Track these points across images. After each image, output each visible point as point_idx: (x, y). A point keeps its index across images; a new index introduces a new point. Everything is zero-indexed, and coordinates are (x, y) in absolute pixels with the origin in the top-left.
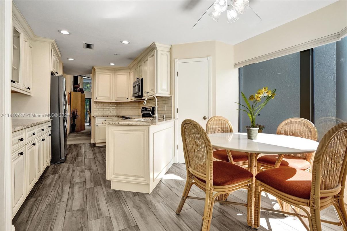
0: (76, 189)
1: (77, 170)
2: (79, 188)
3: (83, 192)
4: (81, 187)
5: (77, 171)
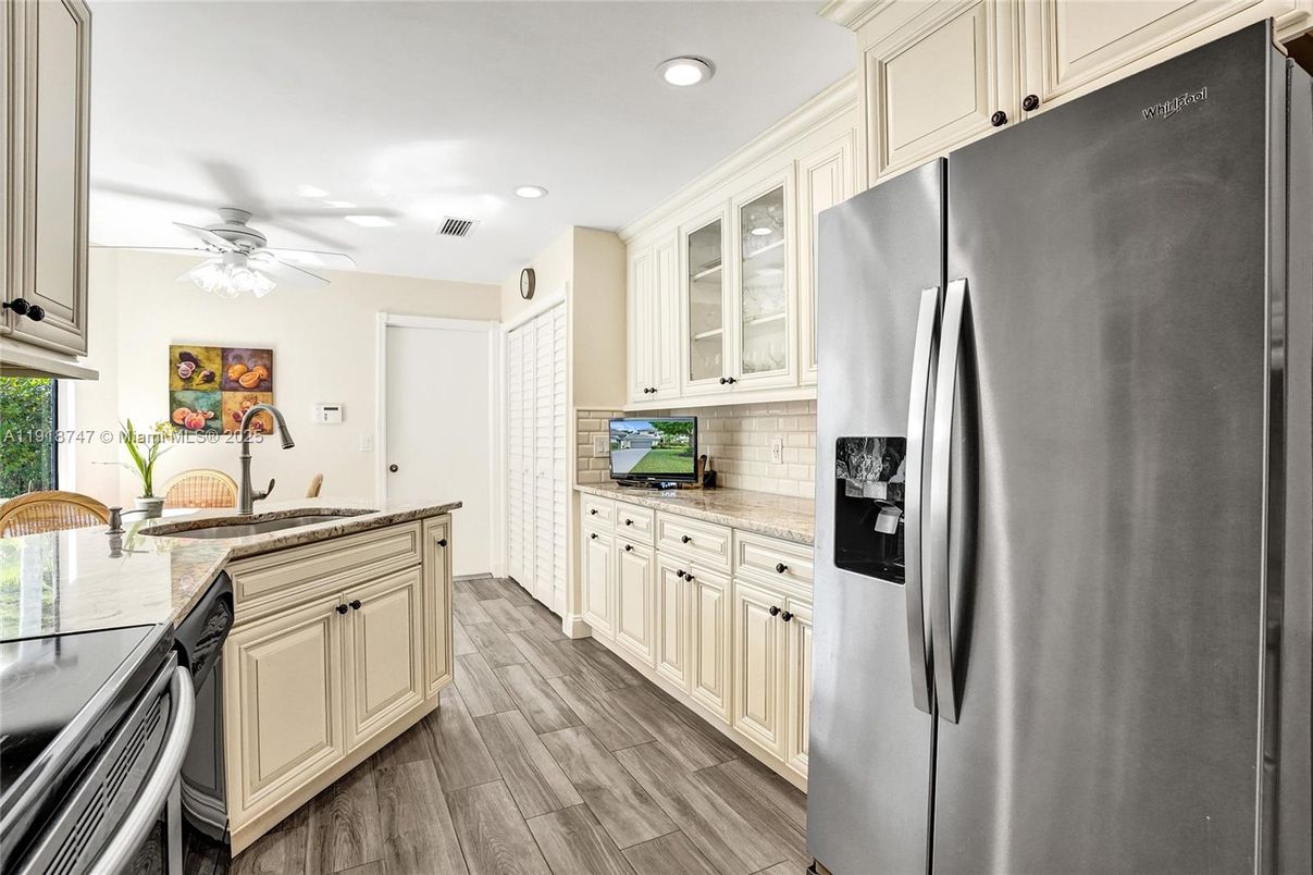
0: (548, 708)
2: (543, 711)
3: (520, 698)
4: (537, 712)
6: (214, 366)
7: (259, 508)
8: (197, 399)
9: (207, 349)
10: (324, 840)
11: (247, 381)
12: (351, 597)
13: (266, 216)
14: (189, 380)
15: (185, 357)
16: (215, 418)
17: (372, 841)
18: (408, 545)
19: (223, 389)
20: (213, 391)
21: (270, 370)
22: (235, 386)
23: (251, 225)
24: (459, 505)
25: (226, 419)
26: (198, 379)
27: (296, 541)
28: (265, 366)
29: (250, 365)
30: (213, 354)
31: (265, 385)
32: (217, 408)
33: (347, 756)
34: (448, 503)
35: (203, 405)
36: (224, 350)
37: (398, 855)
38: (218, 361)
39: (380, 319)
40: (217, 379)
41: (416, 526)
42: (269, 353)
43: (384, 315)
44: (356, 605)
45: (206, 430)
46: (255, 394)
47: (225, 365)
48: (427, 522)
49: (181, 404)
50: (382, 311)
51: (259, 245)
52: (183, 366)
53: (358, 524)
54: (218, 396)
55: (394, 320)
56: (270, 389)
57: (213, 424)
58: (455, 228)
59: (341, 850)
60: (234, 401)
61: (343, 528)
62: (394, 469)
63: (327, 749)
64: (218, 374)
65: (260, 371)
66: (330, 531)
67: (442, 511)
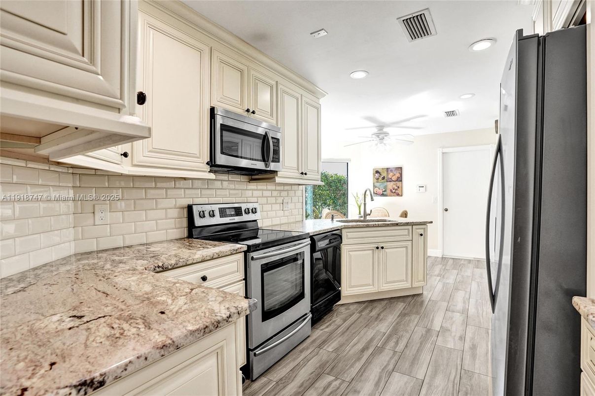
0: (460, 306)
1: (454, 339)
2: (456, 306)
3: (453, 300)
4: (454, 306)
5: (455, 336)
6: (384, 174)
7: (368, 218)
8: (380, 185)
9: (383, 169)
10: (365, 308)
11: (394, 178)
12: (380, 245)
13: (389, 125)
14: (378, 179)
15: (377, 172)
16: (385, 191)
17: (374, 313)
18: (407, 233)
19: (387, 182)
20: (384, 182)
21: (401, 174)
22: (390, 181)
23: (385, 130)
24: (432, 222)
25: (388, 192)
26: (380, 179)
27: (362, 226)
28: (399, 173)
29: (395, 173)
30: (384, 170)
31: (400, 179)
32: (385, 187)
33: (379, 292)
34: (425, 221)
35: (382, 187)
36: (387, 169)
37: (377, 317)
38: (386, 172)
39: (439, 152)
40: (386, 178)
41: (410, 227)
42: (401, 168)
43: (441, 149)
44: (382, 248)
45: (383, 195)
46: (396, 183)
47: (388, 174)
48: (414, 227)
49: (376, 187)
50: (440, 148)
51: (386, 136)
52: (376, 175)
53: (384, 224)
54: (386, 184)
55: (445, 150)
56: (401, 181)
57: (385, 193)
58: (451, 114)
59: (367, 311)
60: (390, 185)
61: (378, 225)
62: (446, 210)
63: (372, 287)
64: (386, 176)
65: (398, 175)
66: (374, 225)
67: (424, 223)
